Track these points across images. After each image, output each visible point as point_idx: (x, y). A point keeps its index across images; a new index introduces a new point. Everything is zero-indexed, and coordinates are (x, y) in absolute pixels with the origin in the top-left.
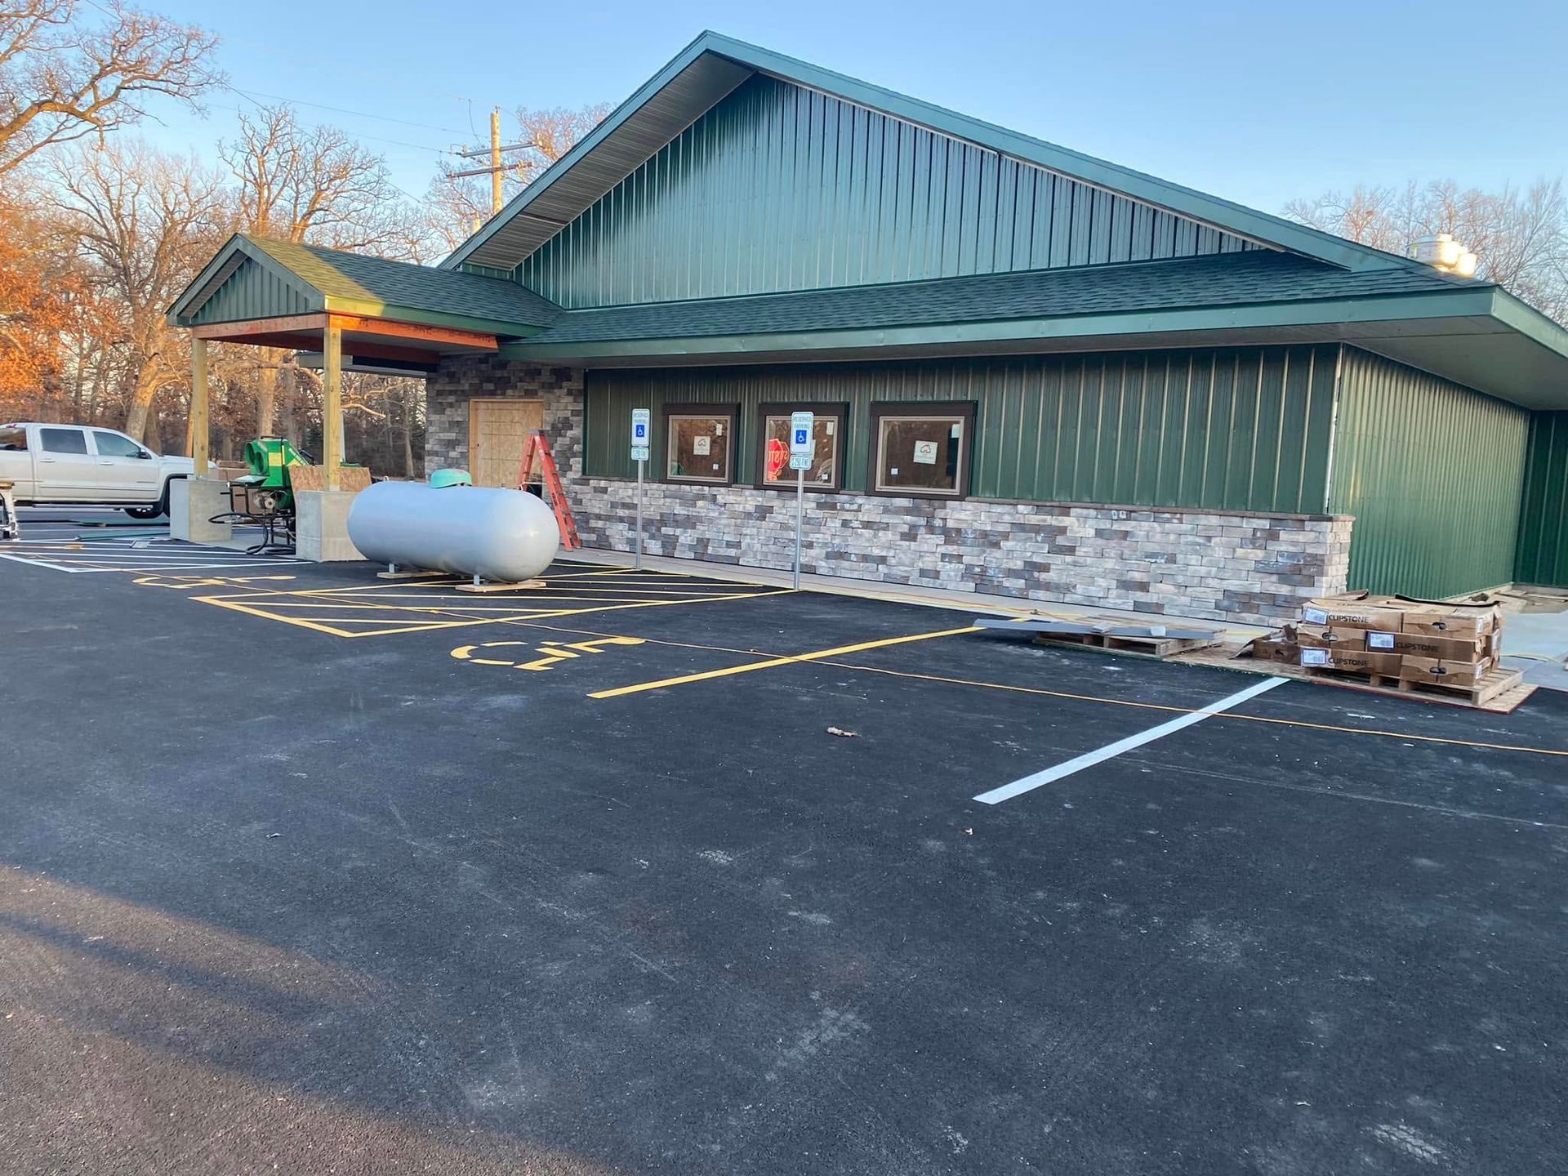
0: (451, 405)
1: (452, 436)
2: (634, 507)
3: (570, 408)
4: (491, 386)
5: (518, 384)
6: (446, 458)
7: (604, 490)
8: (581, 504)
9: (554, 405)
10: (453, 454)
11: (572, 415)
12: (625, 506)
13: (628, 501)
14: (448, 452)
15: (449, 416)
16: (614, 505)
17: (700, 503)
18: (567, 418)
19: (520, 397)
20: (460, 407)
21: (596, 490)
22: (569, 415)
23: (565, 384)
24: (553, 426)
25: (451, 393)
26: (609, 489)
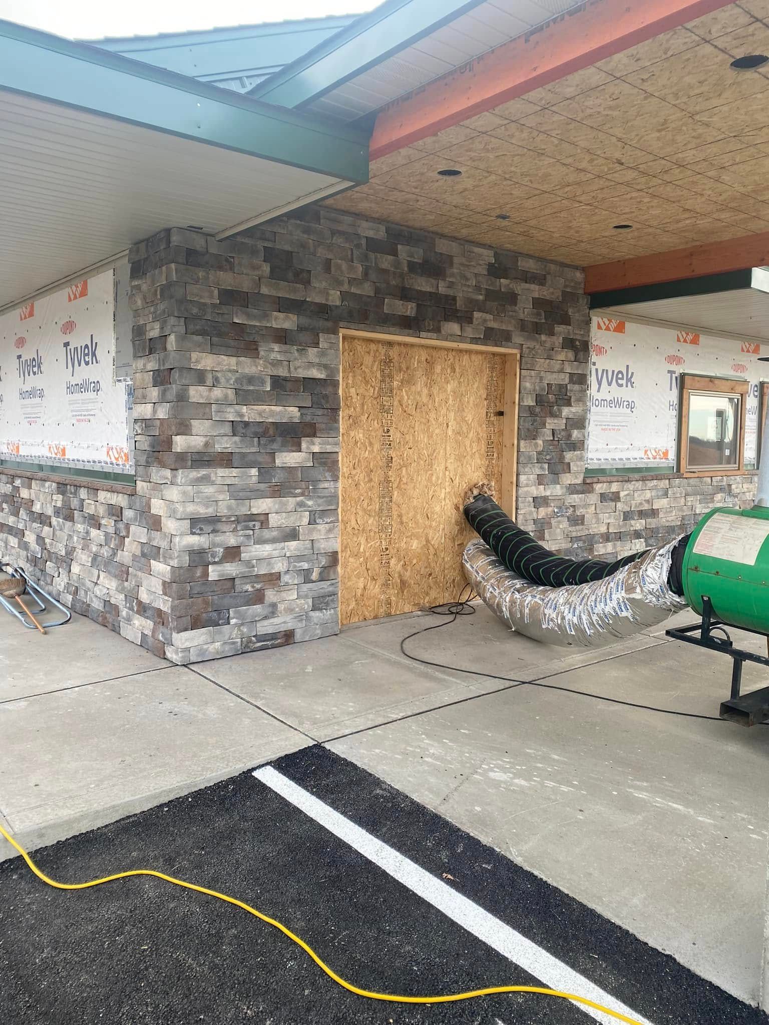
0: (282, 337)
1: (292, 413)
2: (654, 513)
3: (568, 369)
4: (409, 309)
5: (476, 315)
6: (265, 472)
7: (616, 497)
8: (583, 524)
9: (541, 364)
10: (288, 458)
11: (571, 381)
12: (642, 514)
13: (646, 507)
14: (272, 455)
15: (276, 363)
16: (627, 516)
17: (719, 497)
18: (561, 387)
19: (475, 341)
20: (316, 344)
21: (603, 497)
22: (567, 381)
23: (560, 329)
24: (539, 399)
25: (285, 306)
26: (622, 494)
